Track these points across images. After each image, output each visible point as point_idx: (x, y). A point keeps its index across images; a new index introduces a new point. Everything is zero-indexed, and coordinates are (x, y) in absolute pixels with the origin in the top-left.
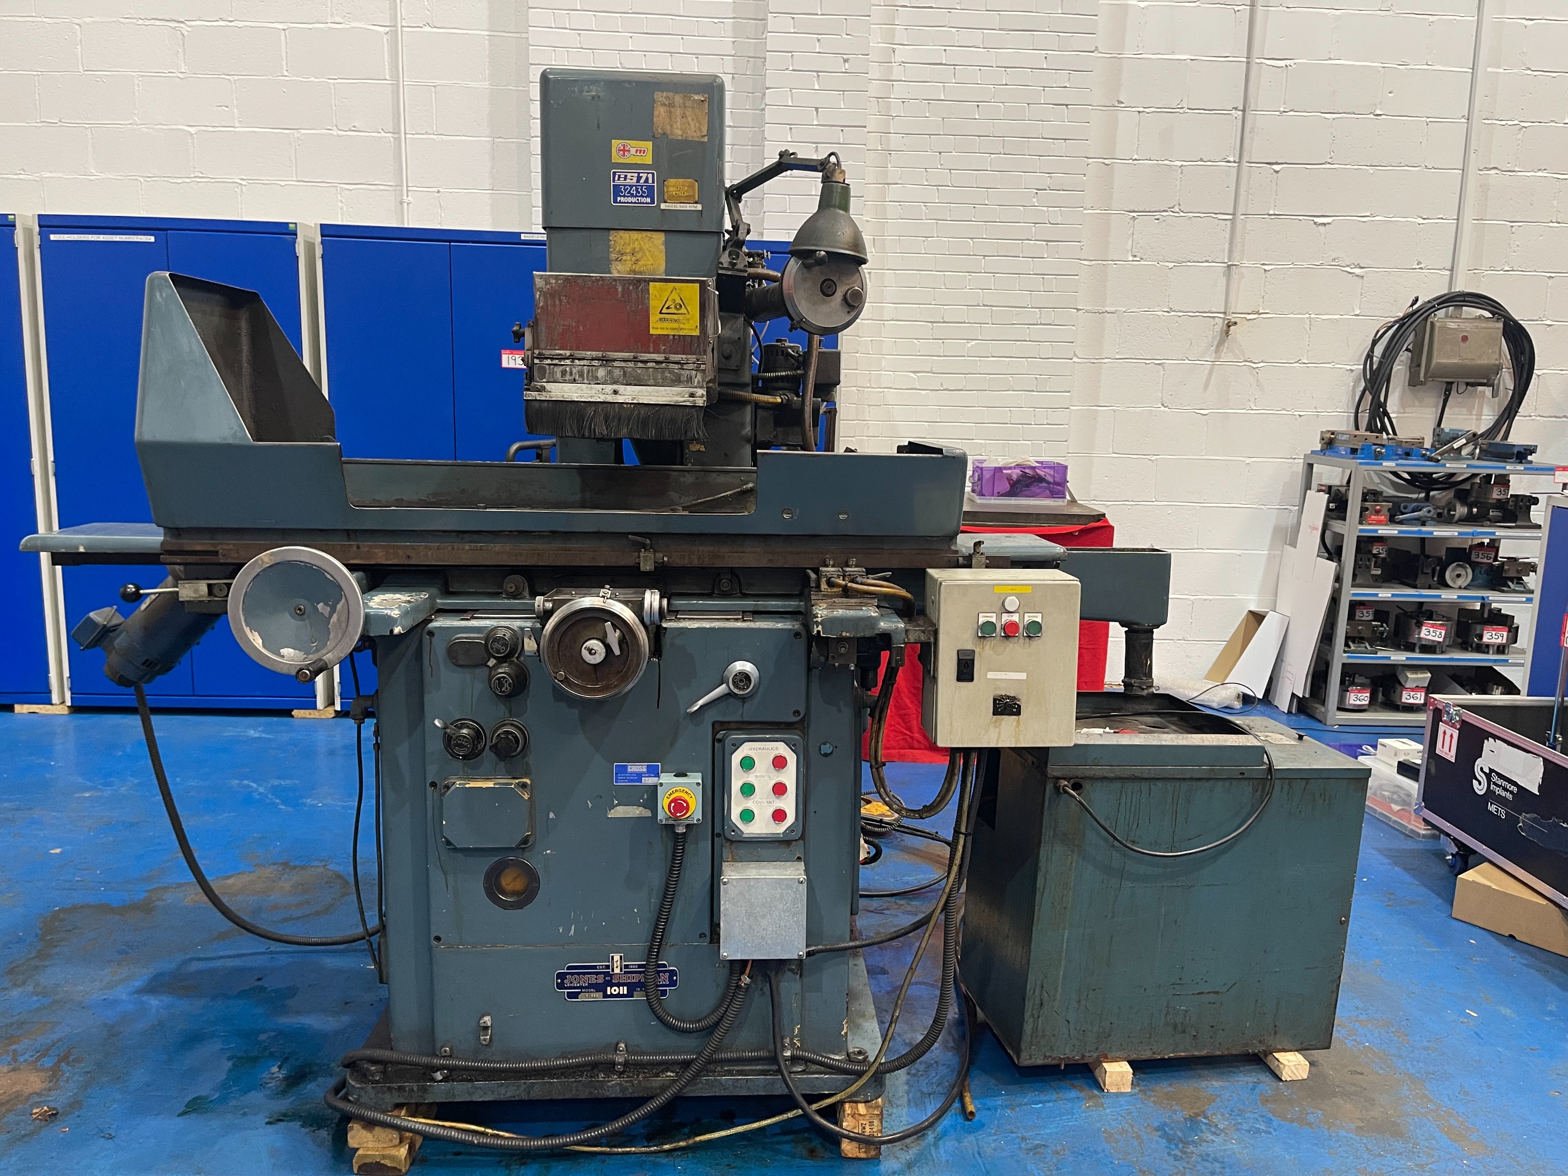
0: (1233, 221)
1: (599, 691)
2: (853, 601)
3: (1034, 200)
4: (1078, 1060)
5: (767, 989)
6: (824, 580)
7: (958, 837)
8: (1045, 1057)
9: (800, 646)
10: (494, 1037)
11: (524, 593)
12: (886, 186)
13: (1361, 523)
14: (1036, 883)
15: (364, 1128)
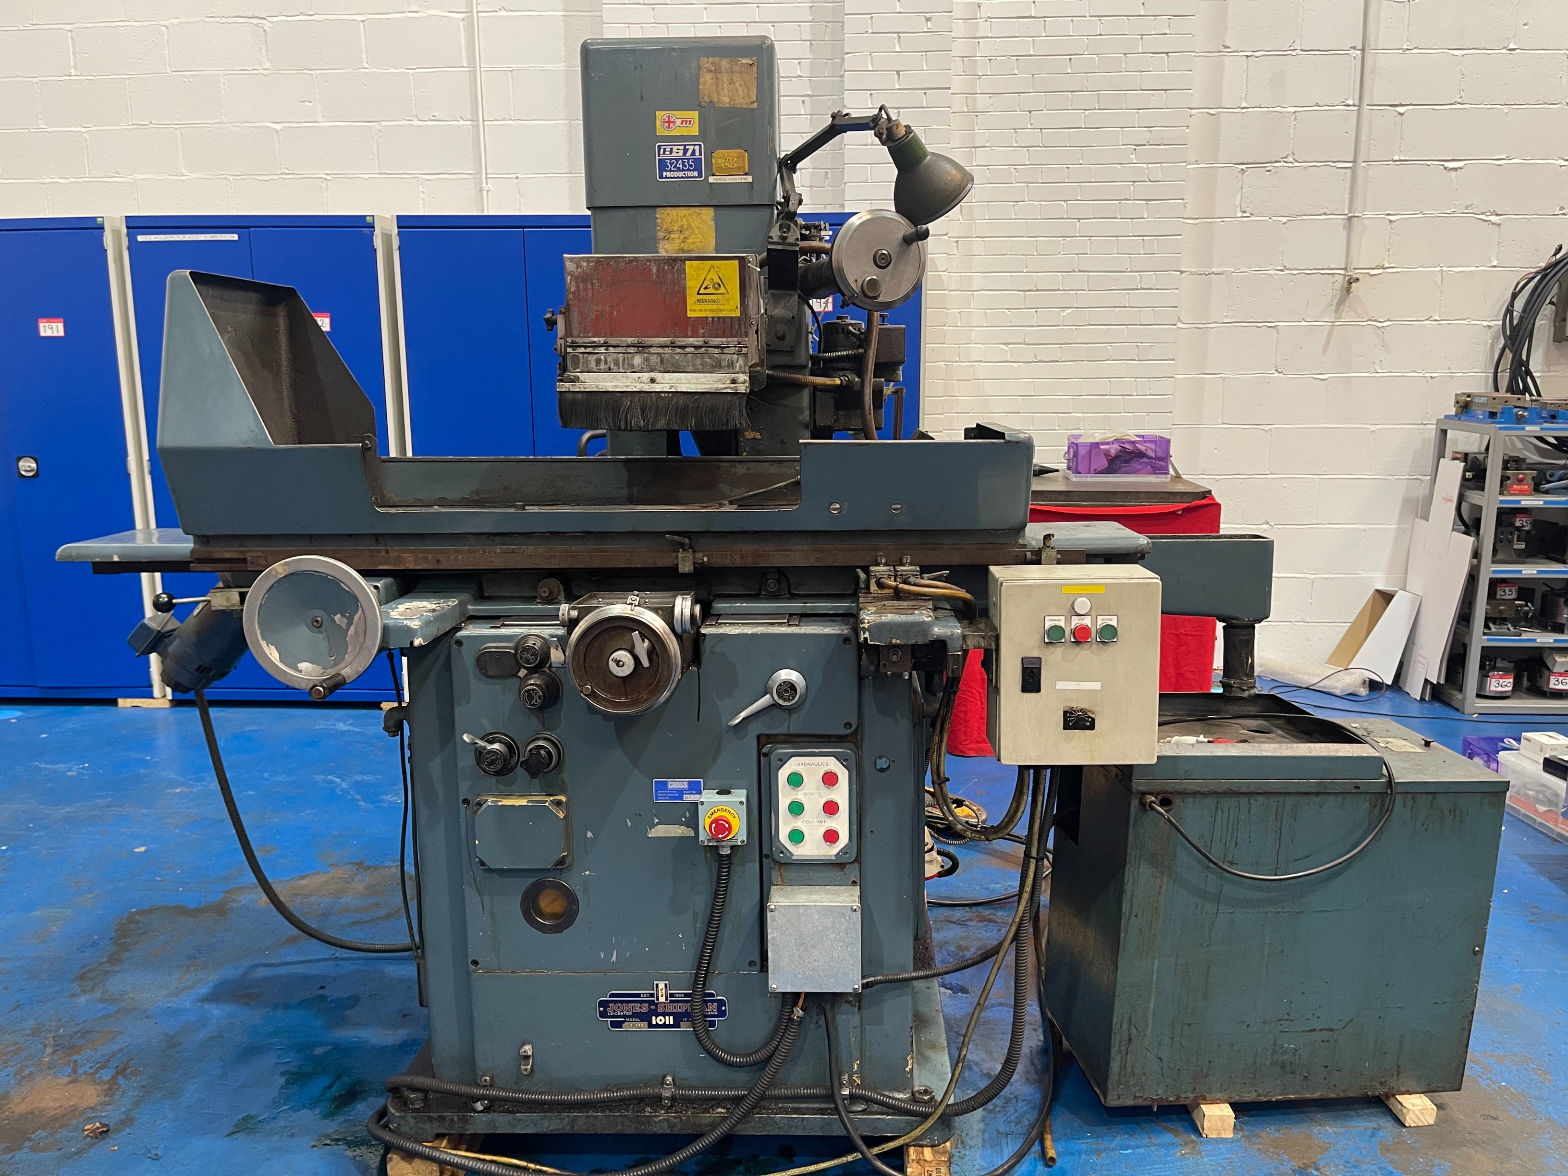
0: (1353, 169)
1: (629, 705)
2: (905, 603)
3: (1133, 157)
4: (1172, 1101)
5: (822, 1022)
6: (873, 581)
7: (1029, 862)
8: (1135, 1097)
9: (851, 651)
10: (535, 1068)
11: (559, 597)
12: (973, 150)
13: (1501, 493)
14: (1121, 907)
15: (403, 1159)
